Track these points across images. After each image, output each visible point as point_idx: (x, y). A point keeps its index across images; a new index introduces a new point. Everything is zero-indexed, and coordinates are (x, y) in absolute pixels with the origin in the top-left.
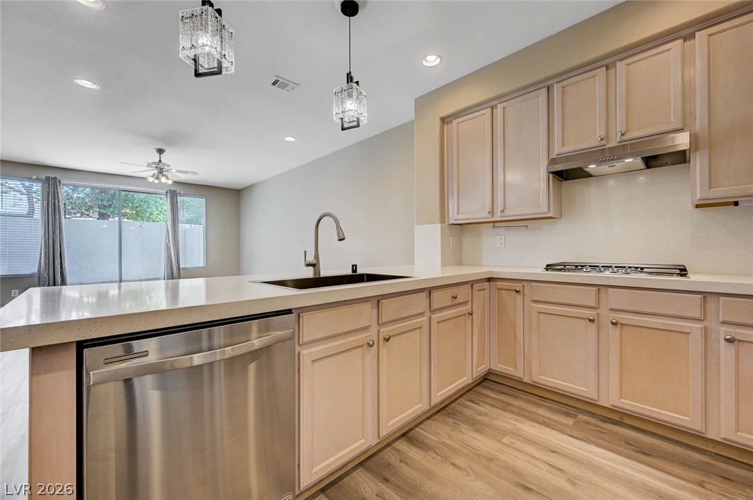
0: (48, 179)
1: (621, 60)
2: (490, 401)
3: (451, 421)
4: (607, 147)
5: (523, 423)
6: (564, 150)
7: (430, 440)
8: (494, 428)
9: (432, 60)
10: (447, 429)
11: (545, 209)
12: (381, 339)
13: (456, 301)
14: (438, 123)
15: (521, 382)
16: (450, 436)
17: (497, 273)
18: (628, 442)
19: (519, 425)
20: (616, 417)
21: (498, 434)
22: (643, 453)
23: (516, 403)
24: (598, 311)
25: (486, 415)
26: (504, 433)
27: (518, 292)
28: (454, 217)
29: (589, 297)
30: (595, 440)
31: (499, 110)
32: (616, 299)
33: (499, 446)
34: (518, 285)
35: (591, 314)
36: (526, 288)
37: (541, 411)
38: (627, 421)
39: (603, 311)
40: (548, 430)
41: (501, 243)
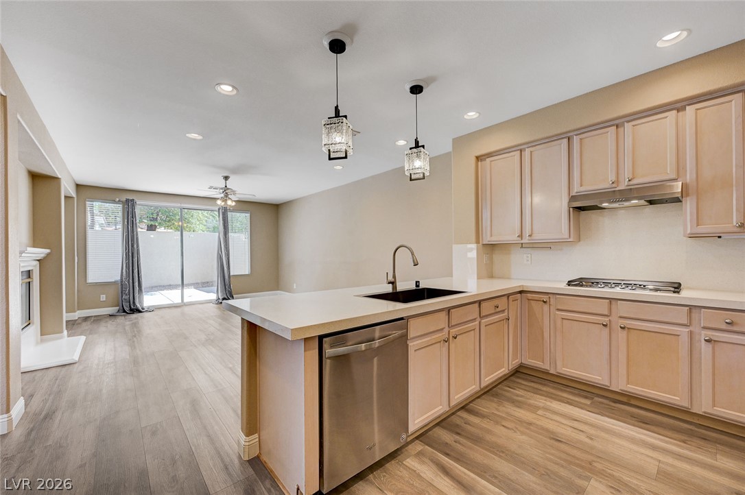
0: (127, 201)
1: (628, 122)
2: (522, 387)
3: (495, 399)
4: (617, 189)
5: (551, 402)
6: (582, 189)
7: (483, 411)
8: (530, 405)
9: (472, 115)
10: (494, 405)
11: (567, 236)
12: (451, 338)
13: (498, 310)
14: (474, 160)
15: (547, 373)
16: (497, 409)
17: (527, 287)
18: (633, 416)
19: (549, 403)
20: (624, 399)
21: (534, 409)
22: (644, 423)
23: (544, 389)
24: (610, 318)
25: (522, 396)
26: (538, 408)
27: (545, 302)
28: (487, 239)
29: (602, 307)
30: (607, 414)
31: (527, 153)
32: (623, 309)
33: (534, 416)
34: (545, 297)
35: (605, 320)
36: (551, 299)
37: (565, 395)
38: (633, 402)
39: (614, 318)
40: (571, 407)
41: (528, 261)
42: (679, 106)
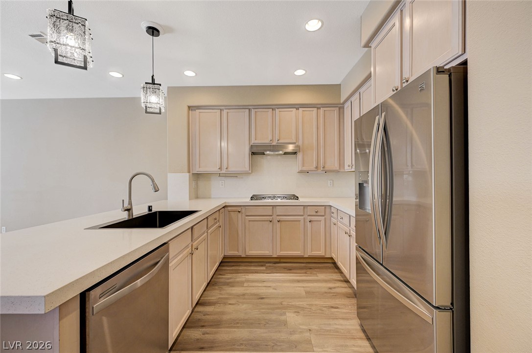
1: (278, 108)
2: (228, 272)
3: (217, 287)
4: (272, 144)
5: (248, 275)
6: (256, 142)
7: (212, 299)
8: (238, 282)
9: (190, 73)
10: (217, 292)
11: (248, 169)
12: (194, 249)
13: (215, 221)
14: (186, 109)
15: (240, 257)
16: (220, 294)
17: (228, 203)
18: (285, 268)
19: (247, 277)
20: (278, 260)
21: (241, 284)
22: (290, 270)
23: (241, 268)
25: (231, 278)
26: (243, 282)
27: (239, 212)
29: (269, 211)
30: (274, 271)
31: (225, 111)
32: (279, 211)
33: (244, 288)
34: (238, 209)
35: (270, 218)
36: (243, 210)
37: (252, 268)
38: (282, 260)
39: (274, 216)
40: (258, 274)
41: (222, 185)
42: (297, 107)
